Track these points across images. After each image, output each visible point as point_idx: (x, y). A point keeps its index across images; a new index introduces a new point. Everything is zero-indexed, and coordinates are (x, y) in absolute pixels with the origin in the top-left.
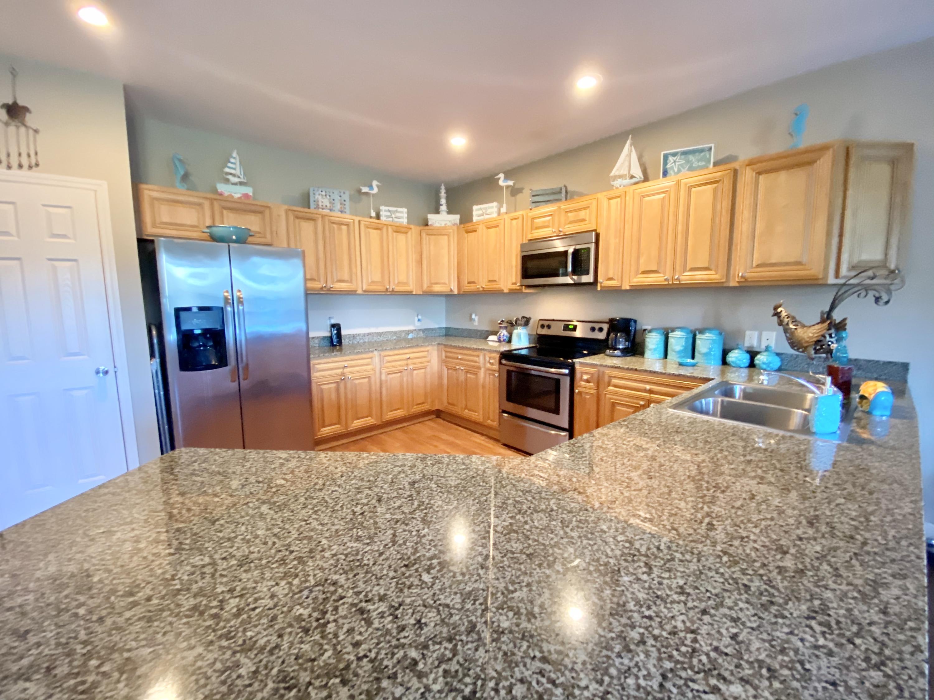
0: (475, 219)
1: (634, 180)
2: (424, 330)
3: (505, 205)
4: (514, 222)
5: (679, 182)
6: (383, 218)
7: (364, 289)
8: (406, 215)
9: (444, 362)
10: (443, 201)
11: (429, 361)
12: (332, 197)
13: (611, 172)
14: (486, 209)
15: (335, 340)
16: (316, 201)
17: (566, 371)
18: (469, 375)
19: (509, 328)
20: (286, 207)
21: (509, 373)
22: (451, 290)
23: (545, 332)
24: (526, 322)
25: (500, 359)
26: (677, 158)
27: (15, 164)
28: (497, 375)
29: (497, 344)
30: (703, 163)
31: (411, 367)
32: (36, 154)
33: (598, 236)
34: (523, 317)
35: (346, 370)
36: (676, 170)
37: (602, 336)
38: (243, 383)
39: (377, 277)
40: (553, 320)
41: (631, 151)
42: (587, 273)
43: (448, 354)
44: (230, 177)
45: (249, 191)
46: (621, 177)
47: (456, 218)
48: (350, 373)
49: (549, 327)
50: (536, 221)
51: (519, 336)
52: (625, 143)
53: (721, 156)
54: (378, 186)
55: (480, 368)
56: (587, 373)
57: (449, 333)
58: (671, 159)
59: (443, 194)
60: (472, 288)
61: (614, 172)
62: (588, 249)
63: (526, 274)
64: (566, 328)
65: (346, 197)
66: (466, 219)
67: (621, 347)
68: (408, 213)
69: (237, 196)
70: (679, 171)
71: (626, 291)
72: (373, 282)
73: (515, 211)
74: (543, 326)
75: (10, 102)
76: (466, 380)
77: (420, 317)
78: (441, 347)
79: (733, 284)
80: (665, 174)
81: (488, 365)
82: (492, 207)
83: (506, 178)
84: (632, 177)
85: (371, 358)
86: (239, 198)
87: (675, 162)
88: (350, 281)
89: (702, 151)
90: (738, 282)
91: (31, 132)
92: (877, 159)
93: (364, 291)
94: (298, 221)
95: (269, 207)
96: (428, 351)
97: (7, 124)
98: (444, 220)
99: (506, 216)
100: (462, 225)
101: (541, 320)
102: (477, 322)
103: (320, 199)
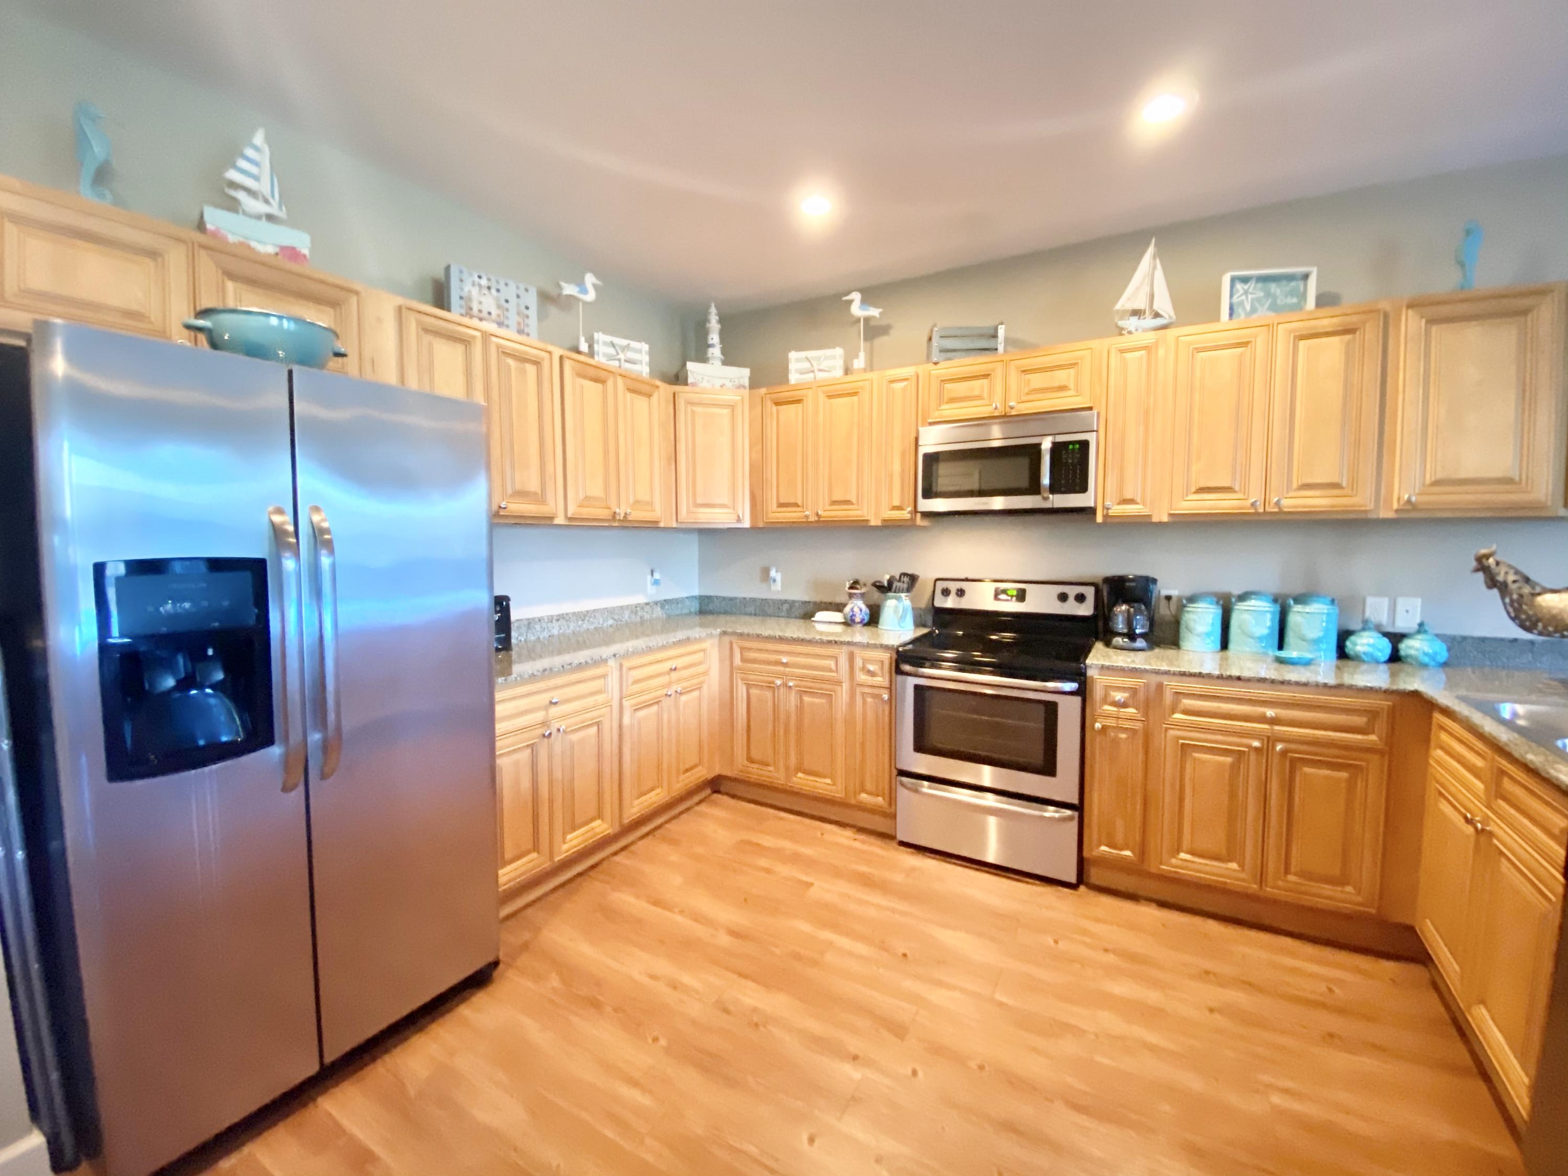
0: (794, 378)
1: (1159, 322)
2: (665, 603)
3: (862, 355)
4: (891, 387)
5: (1272, 327)
6: (602, 357)
7: (569, 513)
8: (646, 358)
9: (738, 672)
10: (715, 338)
11: (705, 673)
12: (503, 296)
13: (1116, 303)
14: (818, 359)
15: (499, 636)
16: (466, 299)
17: (1070, 686)
18: (807, 699)
19: (872, 596)
20: (400, 301)
21: (917, 691)
22: (733, 521)
23: (950, 603)
24: (910, 583)
25: (895, 663)
26: (1251, 285)
28: (885, 695)
29: (839, 629)
30: (1295, 300)
31: (676, 689)
34: (904, 575)
35: (554, 711)
36: (1248, 307)
37: (1085, 610)
38: (317, 789)
39: (596, 491)
40: (967, 580)
41: (1155, 268)
42: (1083, 489)
43: (752, 655)
44: (241, 195)
45: (299, 242)
46: (1136, 313)
47: (742, 374)
48: (564, 717)
50: (948, 386)
51: (895, 612)
52: (1143, 253)
54: (595, 286)
55: (839, 683)
56: (1124, 689)
57: (709, 608)
58: (1241, 287)
59: (714, 324)
60: (789, 515)
61: (1125, 302)
62: (1083, 444)
63: (931, 489)
64: (999, 595)
65: (530, 298)
66: (770, 376)
68: (650, 353)
69: (264, 248)
70: (1254, 310)
71: (1160, 524)
72: (587, 499)
74: (945, 592)
76: (800, 708)
77: (656, 576)
78: (726, 639)
79: (1385, 514)
80: (1233, 313)
81: (862, 677)
82: (833, 357)
84: (1157, 315)
85: (604, 676)
86: (272, 256)
87: (1246, 293)
88: (540, 496)
89: (1290, 278)
90: (1397, 511)
93: (570, 519)
94: (427, 338)
95: (357, 293)
96: (704, 650)
98: (718, 376)
99: (873, 375)
100: (762, 390)
101: (940, 579)
102: (780, 585)
103: (476, 294)
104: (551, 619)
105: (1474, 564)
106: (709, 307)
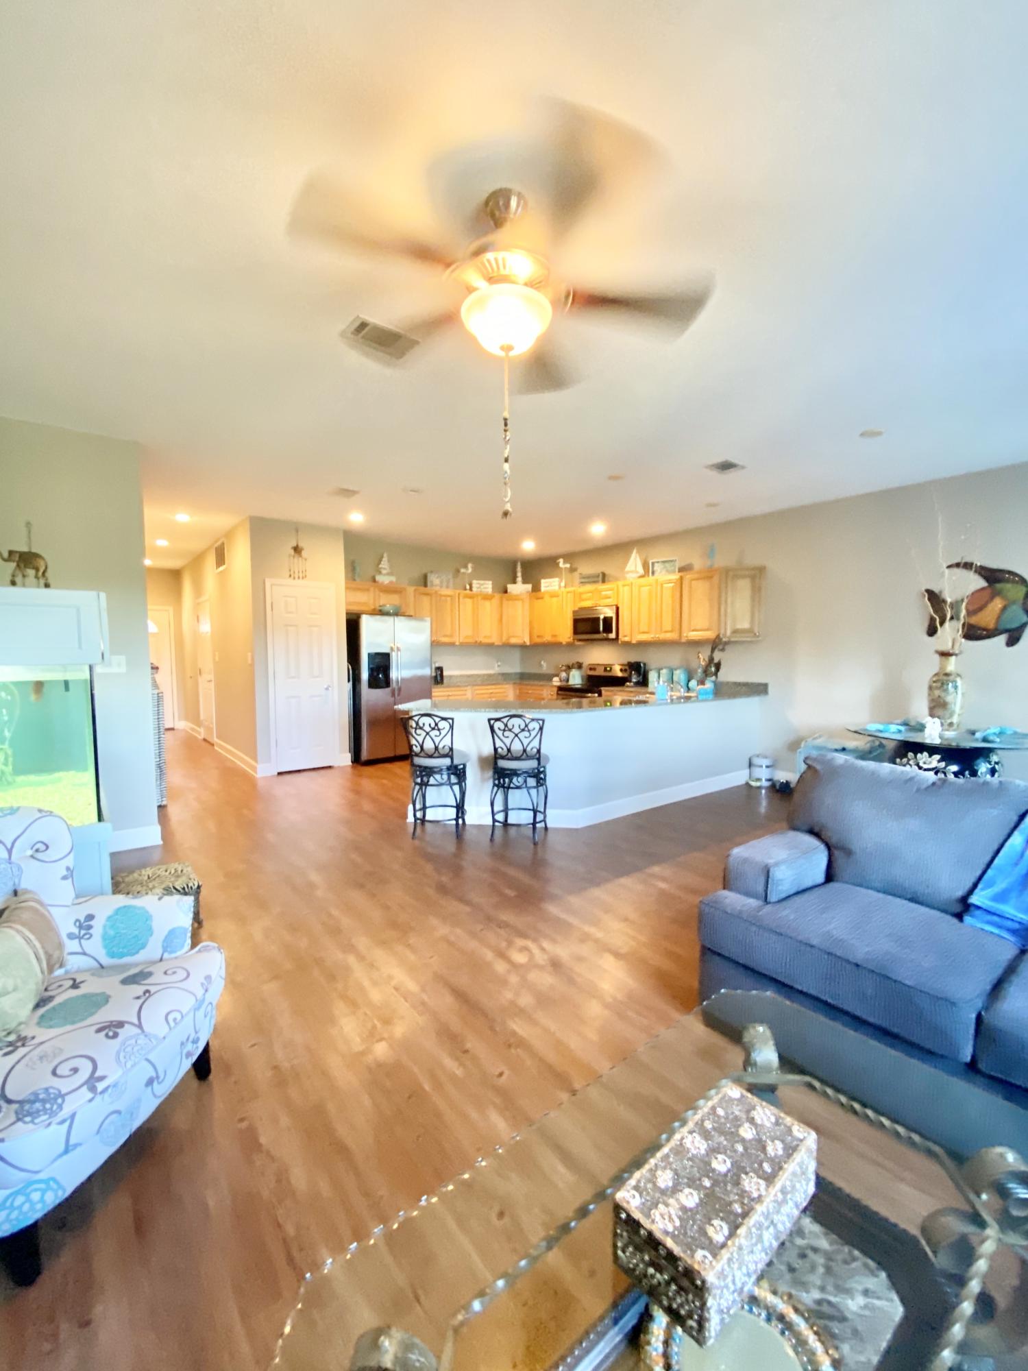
0: (543, 589)
1: (638, 575)
2: (503, 674)
3: (564, 581)
4: (569, 595)
5: (657, 580)
6: (474, 589)
7: (461, 641)
8: (490, 586)
9: (518, 697)
10: (519, 574)
11: (506, 696)
12: (441, 578)
13: (625, 568)
14: (550, 582)
15: (439, 678)
16: (432, 582)
17: (596, 695)
19: (568, 670)
20: (413, 587)
22: (525, 642)
23: (591, 673)
24: (580, 666)
25: (558, 691)
26: (659, 564)
27: (297, 577)
29: (558, 682)
30: (672, 568)
32: (306, 571)
33: (618, 609)
34: (578, 663)
36: (659, 571)
37: (626, 675)
38: (397, 698)
39: (470, 633)
40: (598, 665)
41: (637, 555)
42: (611, 632)
44: (383, 570)
45: (393, 579)
46: (632, 572)
47: (529, 587)
49: (595, 669)
50: (583, 595)
51: (574, 676)
52: (634, 549)
53: (682, 565)
54: (472, 567)
57: (523, 676)
58: (656, 565)
59: (519, 569)
60: (540, 641)
61: (627, 570)
62: (612, 617)
63: (576, 631)
64: (605, 670)
65: (450, 576)
66: (536, 588)
67: (635, 681)
68: (494, 584)
69: (386, 582)
70: (661, 572)
71: (633, 644)
72: (467, 637)
73: (571, 587)
74: (591, 669)
75: (295, 545)
77: (499, 663)
78: (515, 685)
79: (684, 640)
80: (653, 573)
82: (555, 582)
83: (564, 563)
84: (638, 573)
86: (387, 584)
87: (658, 566)
88: (451, 636)
89: (672, 561)
91: (304, 560)
92: (744, 577)
93: (461, 643)
94: (421, 596)
95: (405, 589)
96: (506, 688)
97: (294, 557)
98: (519, 588)
99: (563, 589)
100: (534, 593)
101: (589, 665)
102: (545, 667)
103: (434, 579)
104: (457, 676)
106: (517, 563)
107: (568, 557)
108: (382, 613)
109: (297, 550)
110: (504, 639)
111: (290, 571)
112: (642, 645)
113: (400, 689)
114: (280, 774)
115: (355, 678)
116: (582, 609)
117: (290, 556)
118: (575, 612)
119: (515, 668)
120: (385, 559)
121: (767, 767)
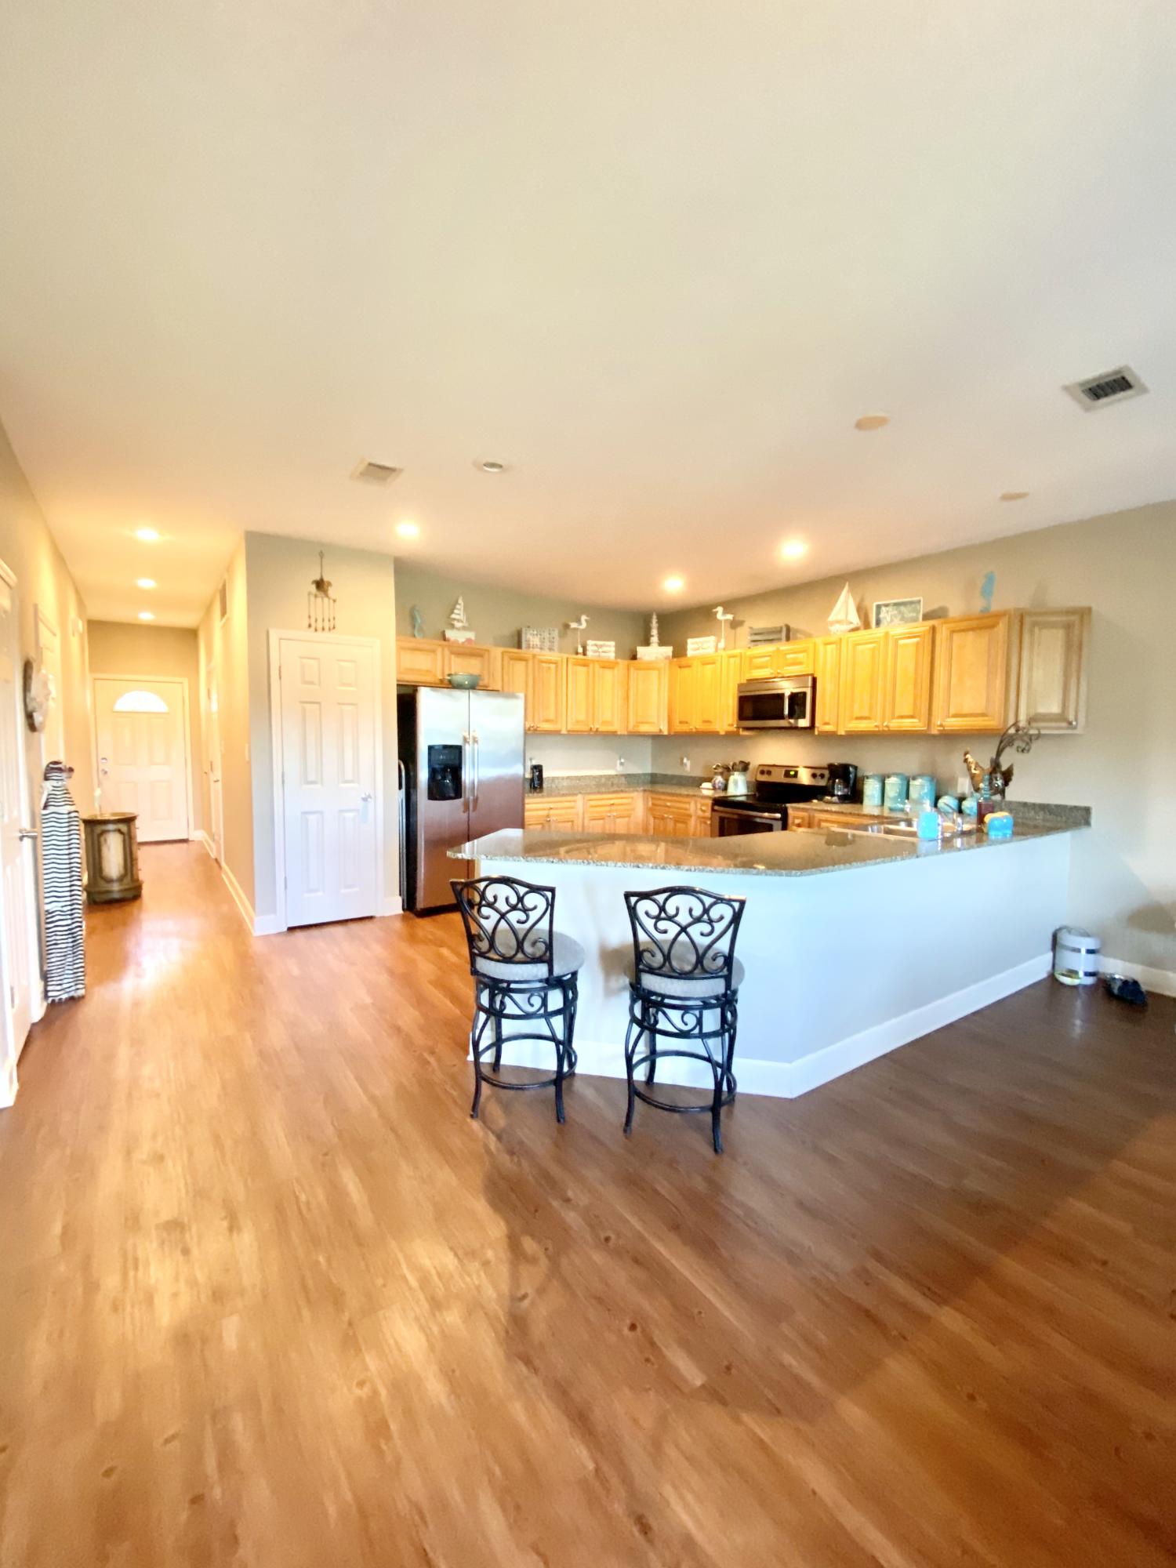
0: (690, 653)
1: (851, 626)
2: (627, 776)
3: (723, 640)
4: (732, 660)
5: (887, 634)
6: (589, 653)
7: (569, 728)
8: (613, 649)
9: (651, 811)
10: (654, 632)
11: (634, 809)
12: (542, 636)
13: (829, 617)
14: (702, 642)
15: (536, 782)
16: (528, 641)
17: (778, 815)
18: (679, 824)
19: (726, 773)
20: (501, 649)
21: (722, 820)
22: (661, 731)
23: (764, 778)
24: (745, 767)
25: (714, 806)
26: (889, 609)
27: (320, 627)
28: (709, 822)
29: (710, 791)
30: (914, 615)
31: (615, 814)
32: (334, 618)
33: (814, 680)
34: (742, 762)
35: (552, 812)
36: (889, 619)
37: (822, 783)
38: (473, 815)
39: (582, 717)
40: (774, 766)
41: (849, 597)
42: (803, 716)
43: (655, 801)
44: (456, 623)
45: (471, 635)
46: (838, 622)
47: (668, 650)
48: (556, 815)
49: (769, 773)
50: (754, 660)
51: (736, 783)
52: (844, 587)
53: (929, 609)
54: (586, 621)
55: (690, 816)
56: (798, 818)
57: (655, 780)
58: (883, 610)
59: (654, 624)
60: (684, 728)
61: (832, 617)
62: (804, 694)
63: (742, 716)
64: (787, 774)
65: (556, 633)
66: (680, 652)
67: (839, 793)
68: (616, 646)
69: (461, 640)
70: (891, 621)
71: (841, 736)
72: (577, 722)
73: (735, 648)
74: (762, 772)
75: (318, 578)
76: (675, 829)
77: (622, 761)
78: (646, 794)
79: (935, 731)
80: (878, 623)
81: (700, 813)
82: (709, 641)
83: (725, 612)
84: (850, 623)
85: (574, 801)
86: (463, 643)
87: (888, 612)
88: (555, 721)
89: (911, 603)
90: (938, 730)
91: (331, 601)
92: (1054, 624)
93: (569, 731)
94: (511, 662)
95: (488, 651)
96: (632, 798)
97: (316, 596)
98: (654, 652)
99: (723, 653)
100: (675, 659)
101: (760, 765)
102: (689, 767)
103: (532, 638)
104: (563, 778)
105: (963, 758)
106: (652, 614)
107: (729, 605)
108: (452, 685)
109: (320, 585)
110: (631, 728)
111: (310, 617)
112: (854, 737)
113: (476, 800)
114: (291, 929)
115: (409, 782)
116: (750, 681)
117: (310, 594)
118: (740, 686)
119: (644, 766)
120: (460, 606)
121: (1090, 952)
